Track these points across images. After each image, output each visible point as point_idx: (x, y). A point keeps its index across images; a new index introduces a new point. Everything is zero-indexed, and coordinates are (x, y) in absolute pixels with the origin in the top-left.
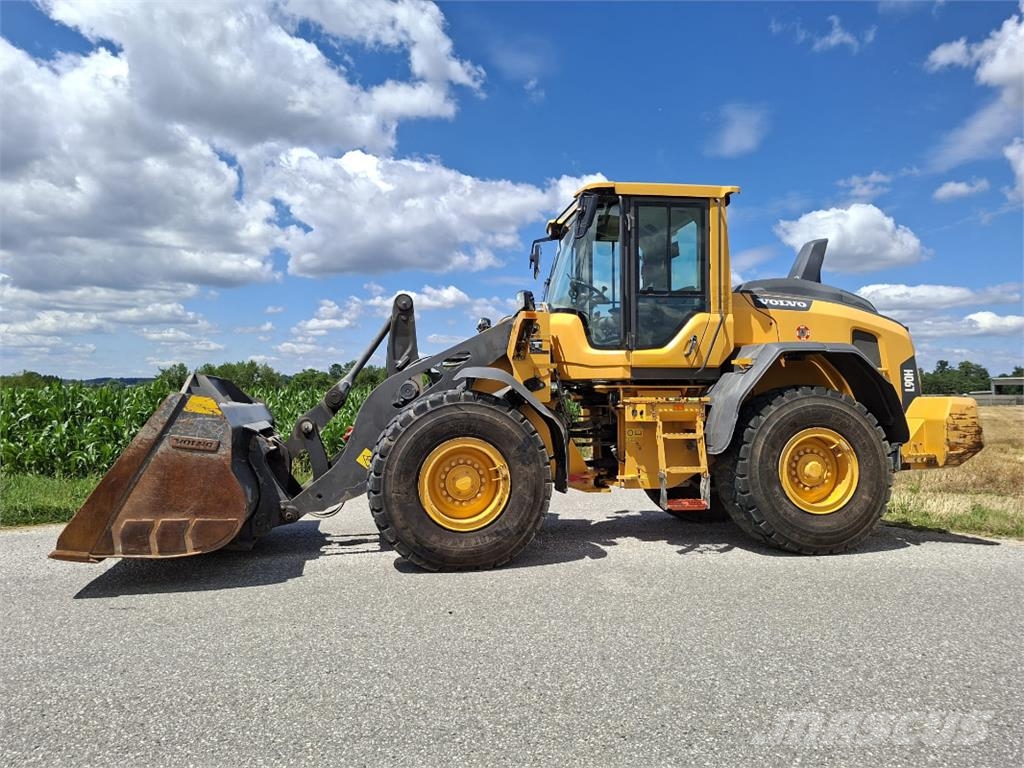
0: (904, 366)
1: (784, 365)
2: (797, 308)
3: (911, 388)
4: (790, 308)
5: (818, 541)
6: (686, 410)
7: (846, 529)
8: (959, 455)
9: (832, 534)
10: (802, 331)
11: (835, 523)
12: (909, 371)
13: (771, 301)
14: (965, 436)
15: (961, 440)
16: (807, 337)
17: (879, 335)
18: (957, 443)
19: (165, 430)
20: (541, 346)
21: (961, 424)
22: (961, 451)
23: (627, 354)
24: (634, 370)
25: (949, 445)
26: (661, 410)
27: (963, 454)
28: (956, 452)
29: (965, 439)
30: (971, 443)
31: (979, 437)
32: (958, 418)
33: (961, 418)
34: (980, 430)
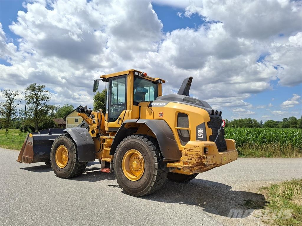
0: (198, 127)
3: (201, 136)
4: (159, 106)
5: (129, 190)
7: (137, 188)
8: (189, 167)
9: (133, 189)
12: (200, 129)
14: (191, 159)
15: (189, 161)
16: (162, 116)
17: (189, 114)
18: (187, 161)
19: (27, 140)
20: (95, 121)
21: (189, 153)
22: (190, 165)
23: (107, 124)
24: (109, 128)
25: (184, 162)
27: (191, 167)
28: (187, 166)
29: (191, 161)
30: (195, 163)
31: (201, 160)
32: (188, 151)
33: (190, 151)
34: (201, 157)
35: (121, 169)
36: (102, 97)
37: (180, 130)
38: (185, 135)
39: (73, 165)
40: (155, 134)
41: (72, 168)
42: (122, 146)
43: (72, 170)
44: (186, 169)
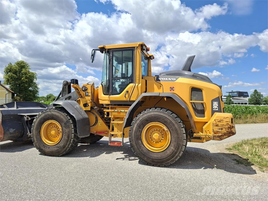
1: (166, 100)
2: (172, 80)
3: (216, 109)
4: (169, 81)
6: (121, 114)
8: (219, 136)
10: (172, 89)
11: (160, 156)
12: (215, 102)
13: (163, 79)
14: (222, 129)
15: (220, 130)
16: (174, 90)
17: (203, 89)
18: (217, 131)
20: (88, 94)
21: (220, 124)
22: (220, 134)
23: (109, 97)
24: (111, 101)
25: (214, 132)
26: (113, 114)
27: (221, 136)
28: (218, 135)
29: (222, 130)
30: (226, 132)
31: (231, 129)
32: (218, 122)
33: (220, 122)
34: (231, 127)
35: (140, 142)
36: (15, 69)
37: (194, 103)
38: (200, 108)
39: (70, 141)
40: (184, 107)
41: (69, 144)
42: (141, 119)
43: (68, 147)
44: (216, 138)
